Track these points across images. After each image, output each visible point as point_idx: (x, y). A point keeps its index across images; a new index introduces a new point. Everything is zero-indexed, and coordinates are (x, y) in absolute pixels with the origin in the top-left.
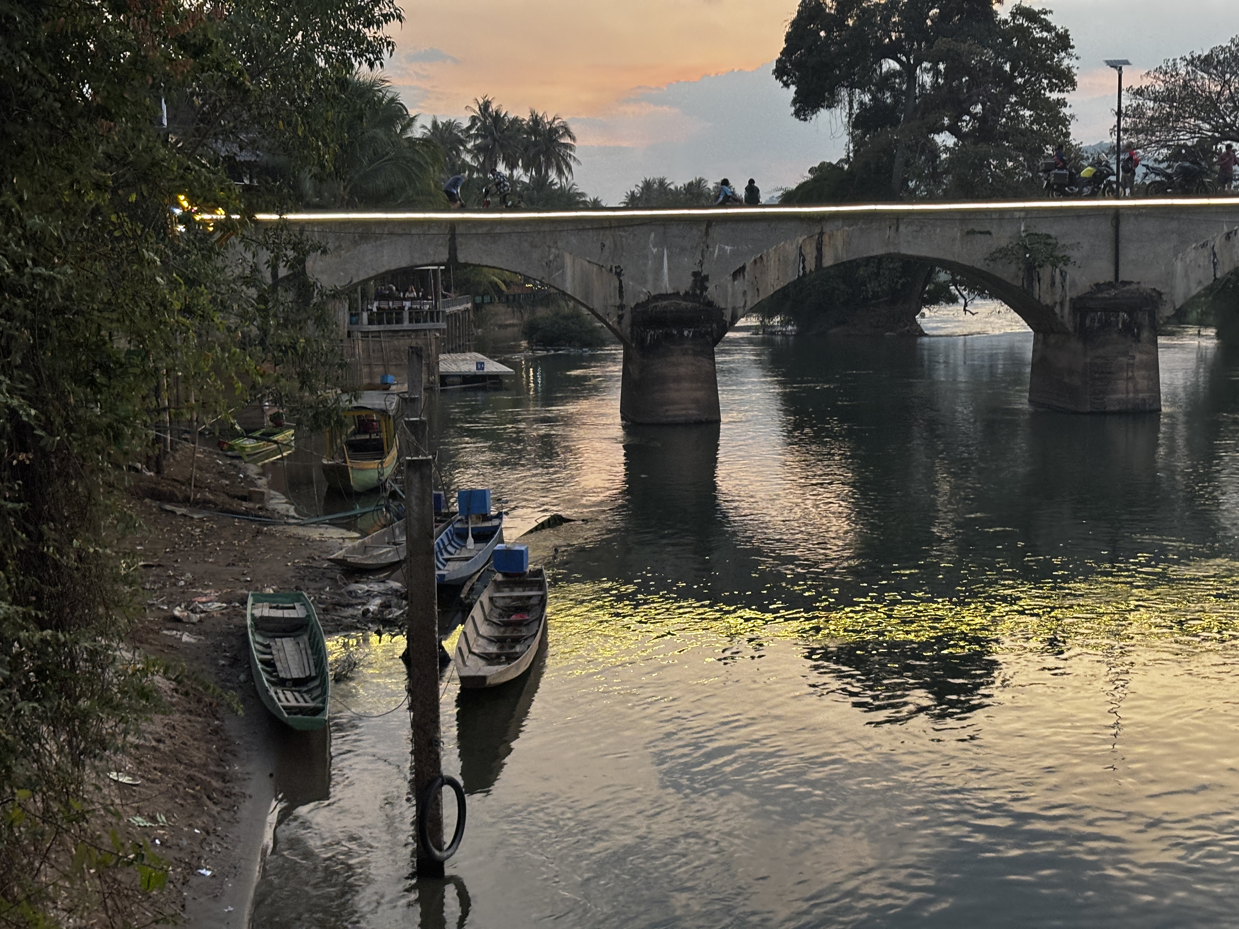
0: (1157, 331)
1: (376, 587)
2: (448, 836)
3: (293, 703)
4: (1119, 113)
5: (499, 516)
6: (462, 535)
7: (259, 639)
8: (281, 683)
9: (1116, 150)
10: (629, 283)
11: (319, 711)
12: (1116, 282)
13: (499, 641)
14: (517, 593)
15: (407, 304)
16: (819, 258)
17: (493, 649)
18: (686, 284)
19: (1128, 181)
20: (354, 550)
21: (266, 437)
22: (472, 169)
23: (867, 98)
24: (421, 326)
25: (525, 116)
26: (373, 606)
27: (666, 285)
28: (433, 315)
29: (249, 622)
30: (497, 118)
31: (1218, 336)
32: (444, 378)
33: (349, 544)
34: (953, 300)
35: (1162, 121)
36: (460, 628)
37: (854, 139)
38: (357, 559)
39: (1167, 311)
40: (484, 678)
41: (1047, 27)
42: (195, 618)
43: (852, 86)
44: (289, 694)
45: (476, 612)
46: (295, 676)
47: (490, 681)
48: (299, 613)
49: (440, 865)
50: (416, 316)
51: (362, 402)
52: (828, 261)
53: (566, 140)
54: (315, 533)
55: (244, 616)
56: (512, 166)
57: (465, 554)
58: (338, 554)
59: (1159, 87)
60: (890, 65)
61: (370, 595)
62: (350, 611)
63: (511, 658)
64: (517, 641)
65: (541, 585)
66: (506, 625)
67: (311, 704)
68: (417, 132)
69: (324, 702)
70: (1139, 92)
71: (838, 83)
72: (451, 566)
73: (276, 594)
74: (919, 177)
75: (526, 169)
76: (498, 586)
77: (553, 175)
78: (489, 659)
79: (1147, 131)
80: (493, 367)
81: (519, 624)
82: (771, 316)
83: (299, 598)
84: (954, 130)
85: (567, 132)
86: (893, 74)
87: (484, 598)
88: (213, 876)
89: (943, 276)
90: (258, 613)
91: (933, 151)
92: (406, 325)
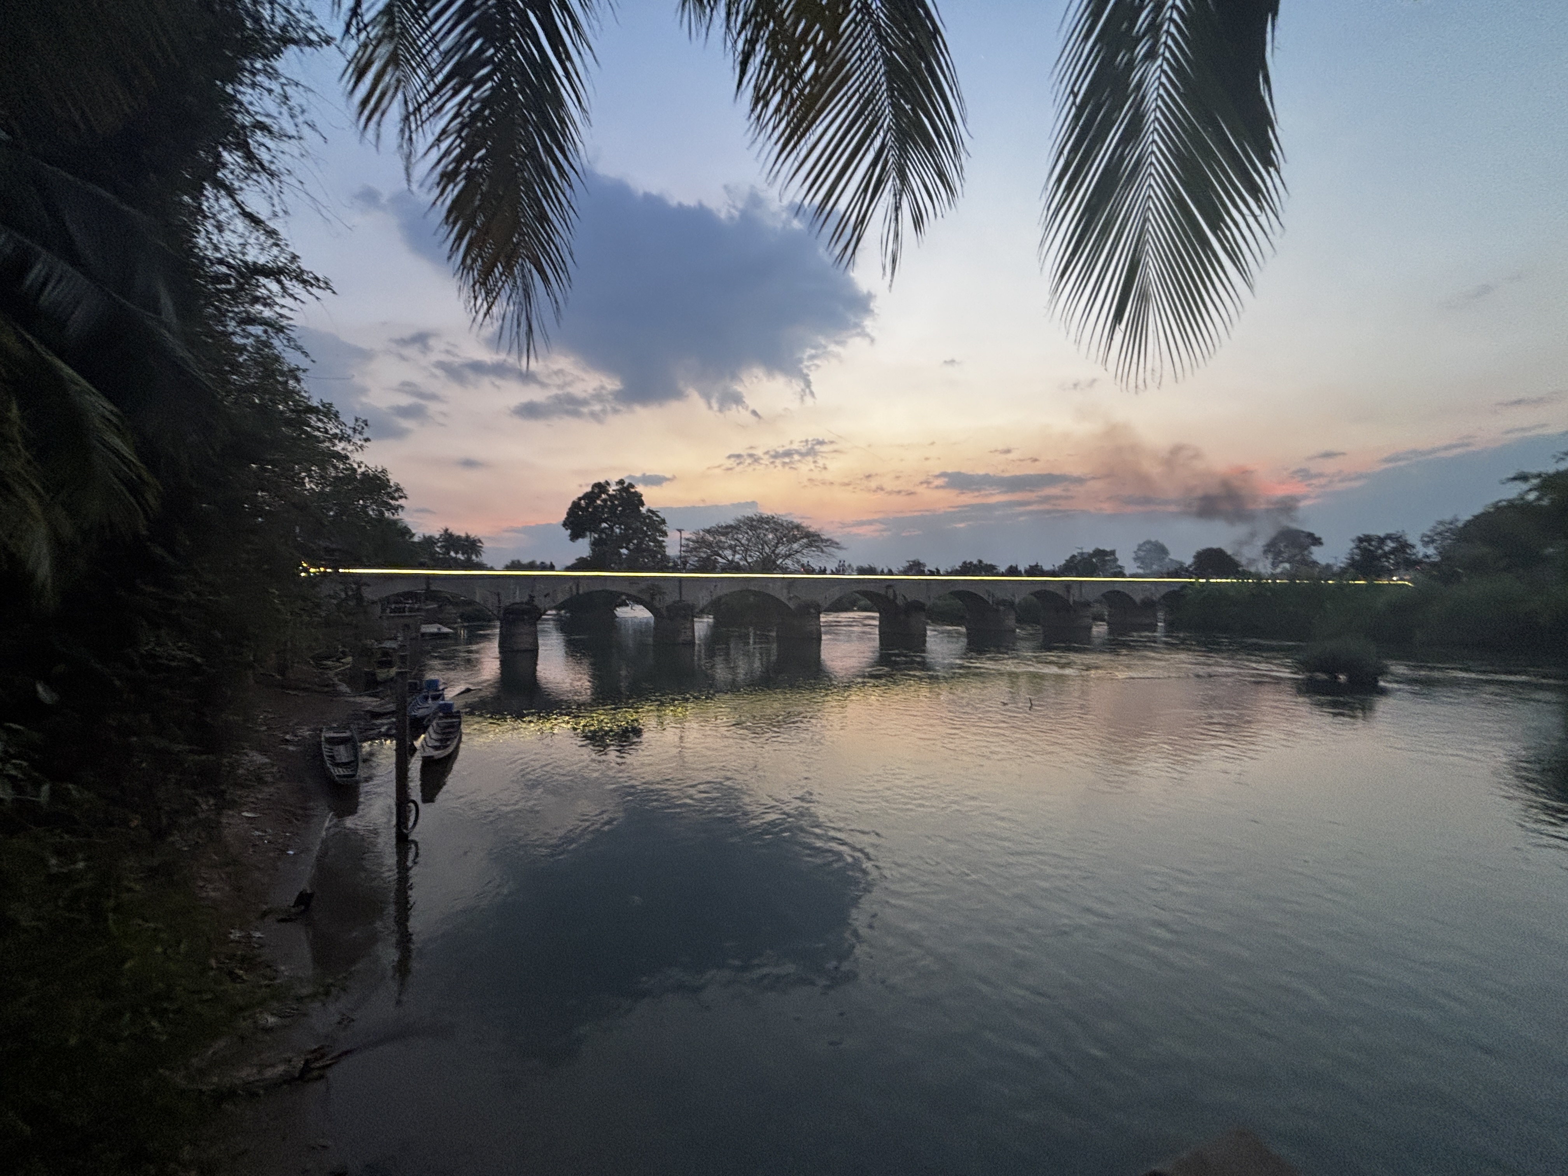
0: (693, 616)
1: (385, 721)
2: (410, 824)
3: (342, 773)
4: (681, 546)
5: (443, 690)
6: (426, 698)
7: (328, 746)
8: (338, 765)
9: (680, 557)
10: (502, 598)
11: (354, 776)
12: (681, 601)
13: (440, 740)
14: (450, 720)
15: (407, 605)
16: (578, 589)
17: (437, 744)
18: (526, 599)
19: (684, 568)
20: (377, 706)
21: (338, 660)
22: (439, 553)
23: (596, 536)
24: (413, 614)
25: (463, 535)
26: (383, 730)
27: (518, 600)
28: (418, 610)
29: (323, 739)
30: (451, 535)
31: (714, 618)
32: (423, 635)
33: (374, 704)
34: (627, 605)
35: (695, 549)
36: (423, 736)
37: (592, 550)
38: (377, 710)
39: (697, 610)
40: (432, 757)
41: (658, 516)
42: (296, 739)
43: (591, 531)
44: (340, 769)
45: (430, 729)
46: (344, 761)
47: (436, 757)
48: (347, 734)
49: (406, 836)
50: (411, 610)
51: (383, 645)
52: (581, 592)
53: (479, 544)
54: (358, 700)
55: (320, 737)
56: (457, 553)
57: (427, 705)
58: (369, 708)
59: (694, 538)
60: (604, 525)
61: (383, 725)
62: (372, 732)
63: (446, 747)
64: (448, 740)
65: (459, 717)
66: (444, 733)
67: (351, 773)
68: (416, 539)
69: (356, 771)
70: (688, 539)
71: (586, 530)
72: (421, 711)
73: (338, 727)
74: (615, 563)
75: (463, 554)
76: (440, 718)
77: (474, 557)
78: (436, 748)
79: (690, 552)
80: (445, 630)
81: (450, 733)
82: (560, 610)
83: (349, 728)
84: (627, 548)
85: (480, 541)
86: (606, 528)
87: (434, 723)
88: (294, 854)
89: (624, 597)
90: (328, 735)
91: (620, 554)
92: (407, 614)
